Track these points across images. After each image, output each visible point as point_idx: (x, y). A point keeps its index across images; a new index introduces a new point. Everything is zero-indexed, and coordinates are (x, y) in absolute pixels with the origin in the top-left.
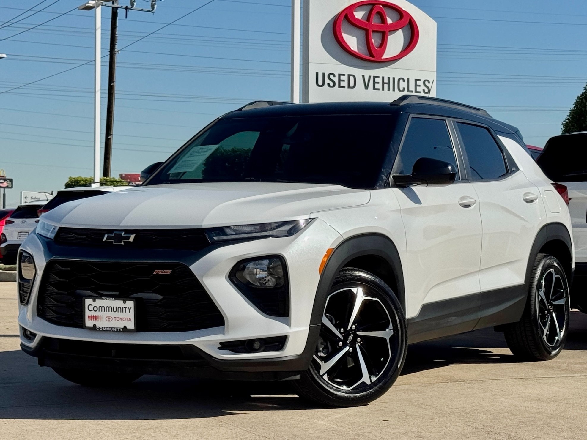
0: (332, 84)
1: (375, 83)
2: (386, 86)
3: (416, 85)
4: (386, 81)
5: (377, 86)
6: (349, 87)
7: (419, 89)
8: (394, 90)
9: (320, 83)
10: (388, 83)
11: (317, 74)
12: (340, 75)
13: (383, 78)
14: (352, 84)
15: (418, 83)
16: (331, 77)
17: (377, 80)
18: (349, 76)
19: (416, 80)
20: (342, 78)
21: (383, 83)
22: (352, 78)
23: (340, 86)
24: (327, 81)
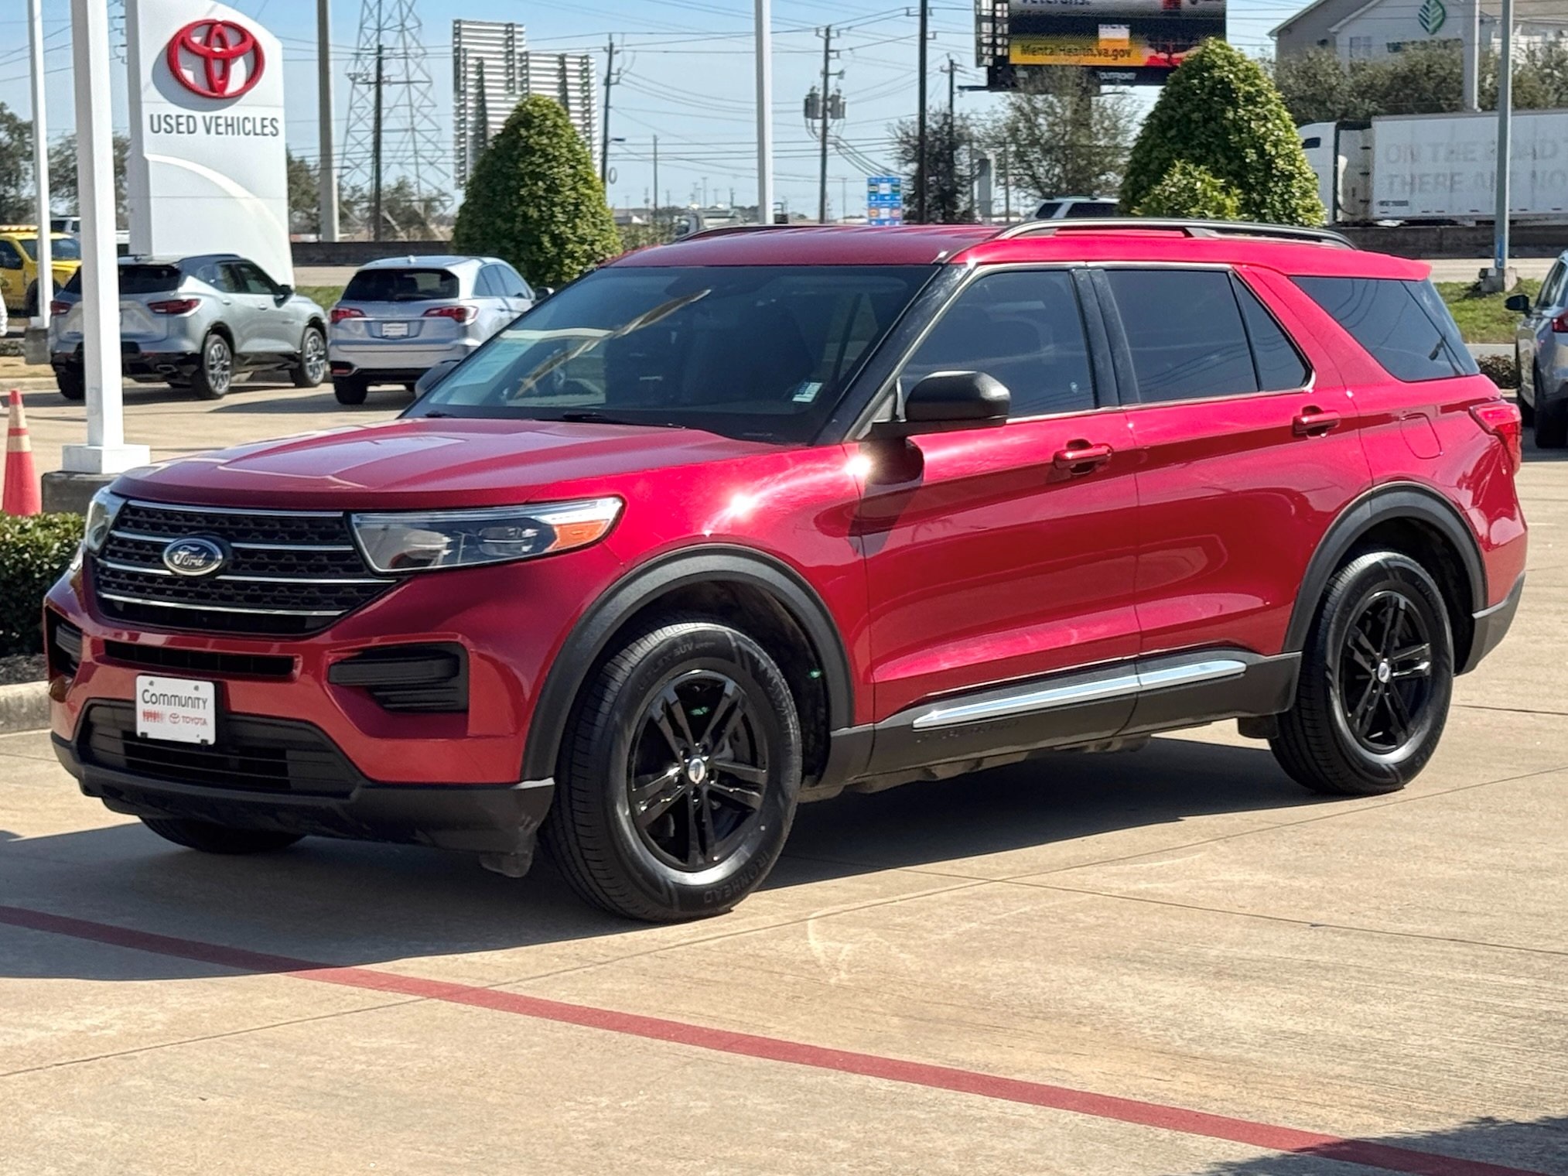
0: (169, 129)
1: (217, 125)
2: (230, 129)
3: (263, 127)
4: (229, 122)
5: (222, 129)
6: (189, 132)
7: (266, 131)
8: (239, 133)
9: (156, 128)
10: (232, 125)
11: (152, 117)
12: (178, 117)
13: (226, 119)
14: (192, 129)
15: (266, 123)
16: (168, 119)
17: (221, 121)
18: (189, 117)
19: (263, 119)
20: (181, 120)
21: (227, 125)
22: (191, 120)
23: (179, 132)
24: (164, 125)
